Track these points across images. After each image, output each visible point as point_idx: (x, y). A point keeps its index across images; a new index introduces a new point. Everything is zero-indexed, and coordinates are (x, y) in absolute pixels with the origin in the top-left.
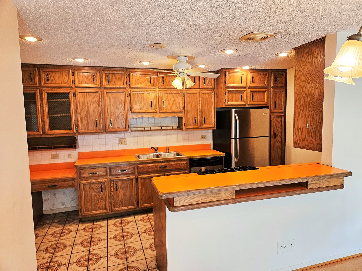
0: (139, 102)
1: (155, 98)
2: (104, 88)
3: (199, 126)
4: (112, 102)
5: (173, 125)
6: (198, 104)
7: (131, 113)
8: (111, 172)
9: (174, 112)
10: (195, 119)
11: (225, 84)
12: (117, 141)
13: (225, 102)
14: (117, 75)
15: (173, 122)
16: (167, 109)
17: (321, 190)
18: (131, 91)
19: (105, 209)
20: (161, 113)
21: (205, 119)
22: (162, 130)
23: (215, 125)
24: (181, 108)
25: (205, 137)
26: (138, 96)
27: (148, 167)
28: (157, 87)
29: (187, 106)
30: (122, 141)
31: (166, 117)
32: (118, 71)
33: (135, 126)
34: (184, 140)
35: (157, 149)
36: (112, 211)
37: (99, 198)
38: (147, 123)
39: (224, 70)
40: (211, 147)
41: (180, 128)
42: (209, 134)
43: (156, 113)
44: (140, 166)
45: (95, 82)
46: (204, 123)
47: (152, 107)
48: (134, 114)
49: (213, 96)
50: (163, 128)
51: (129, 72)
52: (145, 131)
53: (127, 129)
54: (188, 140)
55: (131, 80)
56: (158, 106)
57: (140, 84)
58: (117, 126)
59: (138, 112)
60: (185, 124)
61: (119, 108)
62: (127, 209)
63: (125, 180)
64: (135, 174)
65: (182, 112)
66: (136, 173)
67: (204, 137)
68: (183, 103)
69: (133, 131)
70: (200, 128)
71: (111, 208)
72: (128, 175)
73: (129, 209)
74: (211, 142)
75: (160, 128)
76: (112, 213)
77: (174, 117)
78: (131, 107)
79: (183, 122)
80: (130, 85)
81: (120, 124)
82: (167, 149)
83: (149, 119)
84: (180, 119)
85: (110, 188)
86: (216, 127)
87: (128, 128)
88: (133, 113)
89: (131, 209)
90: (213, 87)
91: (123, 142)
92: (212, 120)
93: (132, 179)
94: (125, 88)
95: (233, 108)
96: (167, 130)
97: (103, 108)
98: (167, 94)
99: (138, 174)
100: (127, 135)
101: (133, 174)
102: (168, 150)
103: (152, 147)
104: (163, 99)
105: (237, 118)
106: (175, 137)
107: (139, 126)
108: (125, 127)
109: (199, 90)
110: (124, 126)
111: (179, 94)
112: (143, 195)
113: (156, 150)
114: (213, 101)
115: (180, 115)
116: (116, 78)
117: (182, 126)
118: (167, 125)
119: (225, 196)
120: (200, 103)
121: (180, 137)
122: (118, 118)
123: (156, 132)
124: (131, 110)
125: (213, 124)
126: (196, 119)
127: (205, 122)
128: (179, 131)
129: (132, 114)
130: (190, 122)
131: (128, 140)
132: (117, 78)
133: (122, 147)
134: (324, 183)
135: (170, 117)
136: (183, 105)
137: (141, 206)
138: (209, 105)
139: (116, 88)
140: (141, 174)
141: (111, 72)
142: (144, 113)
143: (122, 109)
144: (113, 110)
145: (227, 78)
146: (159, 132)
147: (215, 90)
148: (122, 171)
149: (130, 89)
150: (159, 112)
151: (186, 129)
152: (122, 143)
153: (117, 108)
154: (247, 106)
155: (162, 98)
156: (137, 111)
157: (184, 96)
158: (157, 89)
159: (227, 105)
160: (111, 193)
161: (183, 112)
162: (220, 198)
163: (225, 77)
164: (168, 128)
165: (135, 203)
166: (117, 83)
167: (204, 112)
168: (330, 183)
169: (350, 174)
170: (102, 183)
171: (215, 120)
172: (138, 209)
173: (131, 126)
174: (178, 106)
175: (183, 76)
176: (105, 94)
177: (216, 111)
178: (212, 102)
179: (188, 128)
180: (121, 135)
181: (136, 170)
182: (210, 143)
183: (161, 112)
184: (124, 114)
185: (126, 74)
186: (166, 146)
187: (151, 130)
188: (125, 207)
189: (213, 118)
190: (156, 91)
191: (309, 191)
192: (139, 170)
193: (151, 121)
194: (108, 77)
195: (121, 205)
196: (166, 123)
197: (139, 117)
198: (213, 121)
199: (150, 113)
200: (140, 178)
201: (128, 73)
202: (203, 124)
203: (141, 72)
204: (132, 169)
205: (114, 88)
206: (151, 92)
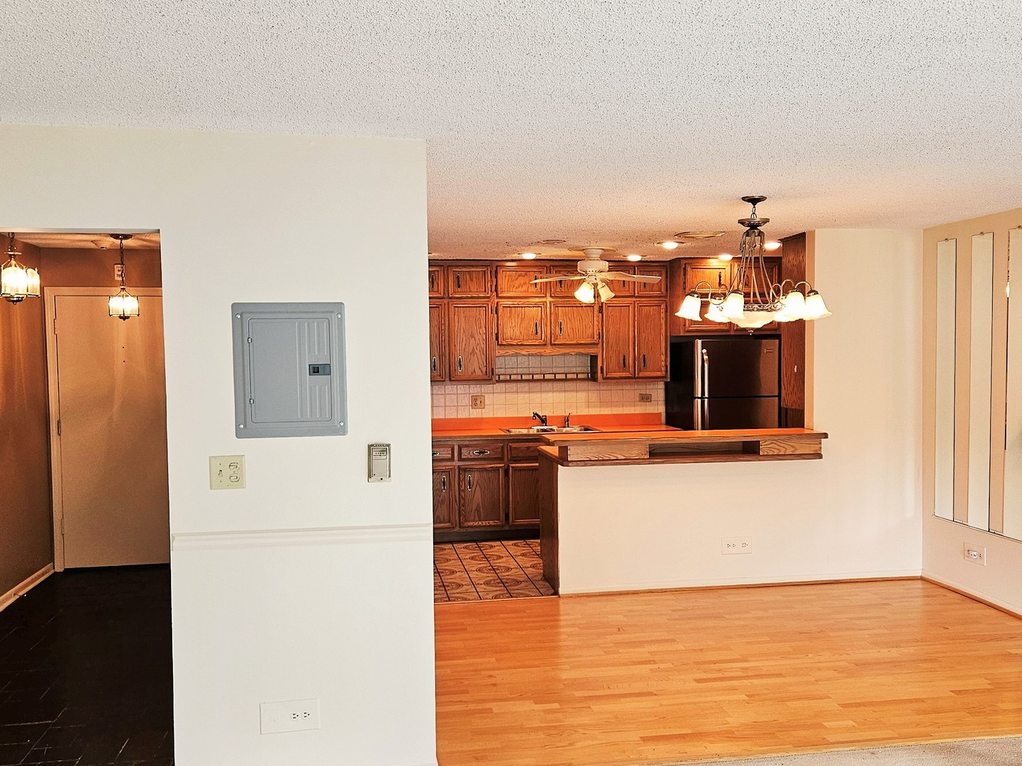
0: (514, 324)
1: (543, 316)
2: (451, 298)
3: (633, 373)
4: (463, 325)
5: (579, 370)
6: (631, 329)
7: (498, 344)
8: (460, 453)
9: (581, 344)
10: (624, 359)
11: (685, 289)
12: (466, 400)
13: (685, 325)
14: (474, 274)
15: (578, 365)
16: (567, 336)
17: (780, 458)
18: (499, 304)
19: (449, 522)
20: (554, 347)
21: (644, 358)
22: (555, 380)
23: (667, 371)
24: (596, 337)
25: (647, 398)
26: (511, 312)
27: (528, 448)
28: (548, 295)
29: (608, 332)
30: (476, 402)
31: (564, 354)
32: (477, 266)
33: (502, 371)
34: (602, 403)
35: (546, 419)
36: (460, 527)
37: (439, 501)
38: (526, 366)
39: (683, 262)
40: (661, 421)
41: (593, 378)
42: (658, 391)
43: (545, 345)
44: (514, 445)
45: (435, 288)
46: (642, 367)
47: (537, 333)
48: (502, 347)
49: (663, 311)
50: (558, 377)
51: (497, 267)
52: (522, 381)
53: (490, 377)
54: (611, 404)
55: (499, 282)
56: (549, 332)
57: (517, 290)
58: (471, 370)
59: (510, 343)
60: (602, 368)
61: (476, 336)
62: (488, 526)
63: (485, 469)
64: (503, 460)
65: (597, 344)
66: (506, 460)
67: (645, 398)
68: (600, 325)
69: (499, 381)
70: (634, 378)
71: (460, 520)
72: (491, 462)
73: (490, 526)
74: (661, 409)
75: (552, 377)
76: (462, 530)
77: (582, 354)
78: (497, 335)
79: (600, 365)
80: (496, 291)
81: (476, 366)
82: (566, 421)
83: (530, 357)
84: (594, 359)
85: (459, 484)
86: (669, 376)
87: (491, 374)
88: (501, 345)
89: (494, 526)
90: (662, 293)
91: (478, 402)
92: (661, 360)
93: (498, 469)
94: (489, 297)
95: (699, 338)
96: (566, 380)
97: (447, 335)
98: (567, 308)
99: (508, 460)
100: (487, 388)
101: (501, 459)
102: (568, 421)
103: (536, 414)
104: (560, 318)
105: (706, 357)
106: (582, 396)
107: (509, 371)
108: (486, 372)
109: (634, 299)
110: (484, 370)
111: (592, 308)
112: (518, 502)
113: (543, 421)
114: (663, 322)
115: (592, 351)
116: (472, 280)
117: (596, 372)
118: (566, 370)
119: (634, 454)
120: (634, 326)
121: (594, 396)
122: (472, 355)
123: (544, 385)
124: (497, 339)
125: (663, 369)
126: (627, 358)
127: (644, 366)
128: (590, 385)
129: (499, 347)
130: (613, 364)
131: (488, 399)
132: (474, 279)
133: (475, 413)
134: (786, 449)
135: (573, 353)
136: (599, 329)
137: (513, 521)
138: (654, 330)
139: (472, 298)
140: (514, 461)
141: (464, 270)
142: (522, 345)
143: (480, 338)
144: (464, 339)
145: (689, 276)
146: (550, 384)
147: (667, 300)
148: (480, 453)
149: (496, 301)
150: (551, 344)
151: (604, 379)
152: (476, 405)
153: (473, 336)
154: (732, 333)
155: (557, 315)
156: (509, 341)
157: (602, 313)
158: (549, 299)
159: (688, 331)
160: (459, 493)
161: (600, 345)
162: (628, 455)
163: (685, 275)
164: (569, 376)
165: (502, 516)
166: (474, 288)
167: (642, 345)
168: (796, 449)
169: (825, 436)
170: (444, 472)
171: (666, 361)
172: (507, 528)
173: (497, 371)
174: (590, 332)
175: (595, 281)
176: (452, 309)
177: (671, 344)
178: (661, 325)
179: (608, 376)
180: (475, 389)
181: (506, 452)
182: (659, 412)
183: (555, 344)
184: (484, 346)
185: (491, 272)
186: (563, 414)
187: (533, 380)
188: (484, 522)
189: (663, 358)
190: (546, 302)
191: (761, 458)
192: (511, 454)
193: (534, 362)
194: (458, 277)
195: (477, 519)
196: (564, 367)
197: (511, 352)
198: (663, 363)
199: (534, 345)
200: (512, 467)
201: (495, 269)
202: (640, 371)
203: (518, 266)
204: (500, 450)
205: (467, 298)
206: (536, 305)
